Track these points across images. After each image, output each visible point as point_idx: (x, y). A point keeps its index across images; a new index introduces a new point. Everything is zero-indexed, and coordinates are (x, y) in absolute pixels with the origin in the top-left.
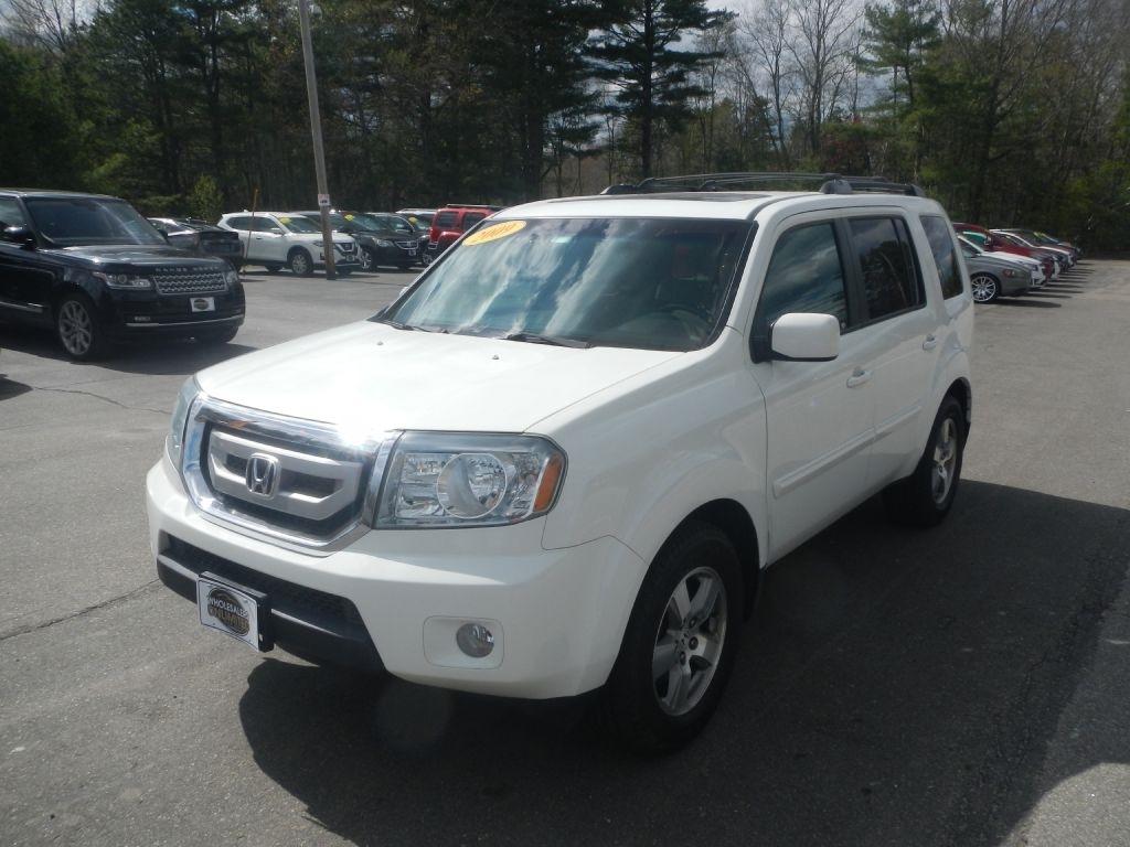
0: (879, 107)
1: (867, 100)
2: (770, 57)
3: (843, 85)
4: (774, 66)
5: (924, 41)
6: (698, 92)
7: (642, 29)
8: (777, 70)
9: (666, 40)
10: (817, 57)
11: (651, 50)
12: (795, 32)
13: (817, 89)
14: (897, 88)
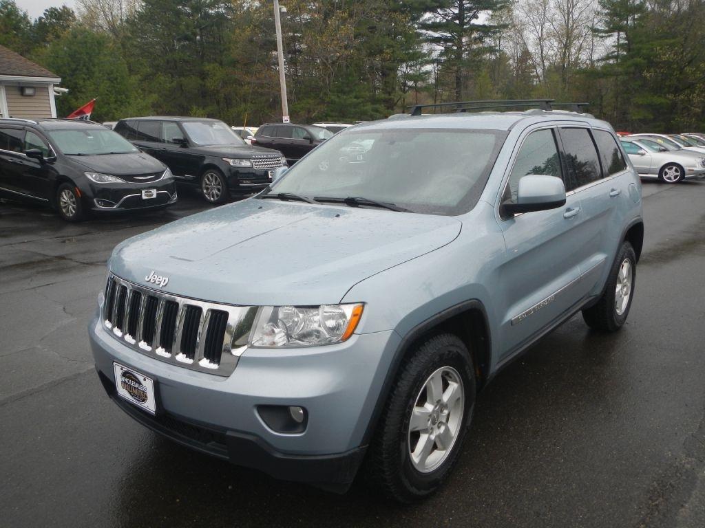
0: (608, 58)
1: (599, 52)
2: (538, 27)
3: (584, 44)
4: (540, 33)
5: (636, 16)
6: (491, 50)
7: (457, 11)
8: (542, 35)
9: (472, 18)
10: (568, 26)
11: (462, 24)
12: (553, 11)
13: (567, 46)
14: (619, 46)
